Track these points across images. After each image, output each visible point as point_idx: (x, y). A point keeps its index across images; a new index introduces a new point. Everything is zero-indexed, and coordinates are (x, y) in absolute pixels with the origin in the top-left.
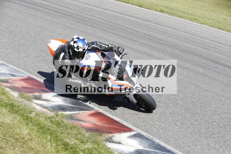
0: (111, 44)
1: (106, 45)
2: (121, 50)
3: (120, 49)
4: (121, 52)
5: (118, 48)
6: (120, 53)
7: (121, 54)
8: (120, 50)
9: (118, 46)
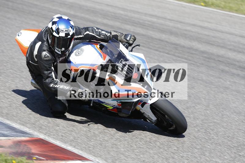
0: (115, 31)
1: (107, 32)
2: (130, 39)
3: (129, 37)
4: (131, 42)
5: (126, 36)
6: (129, 43)
7: (130, 45)
8: (128, 39)
9: (124, 33)
